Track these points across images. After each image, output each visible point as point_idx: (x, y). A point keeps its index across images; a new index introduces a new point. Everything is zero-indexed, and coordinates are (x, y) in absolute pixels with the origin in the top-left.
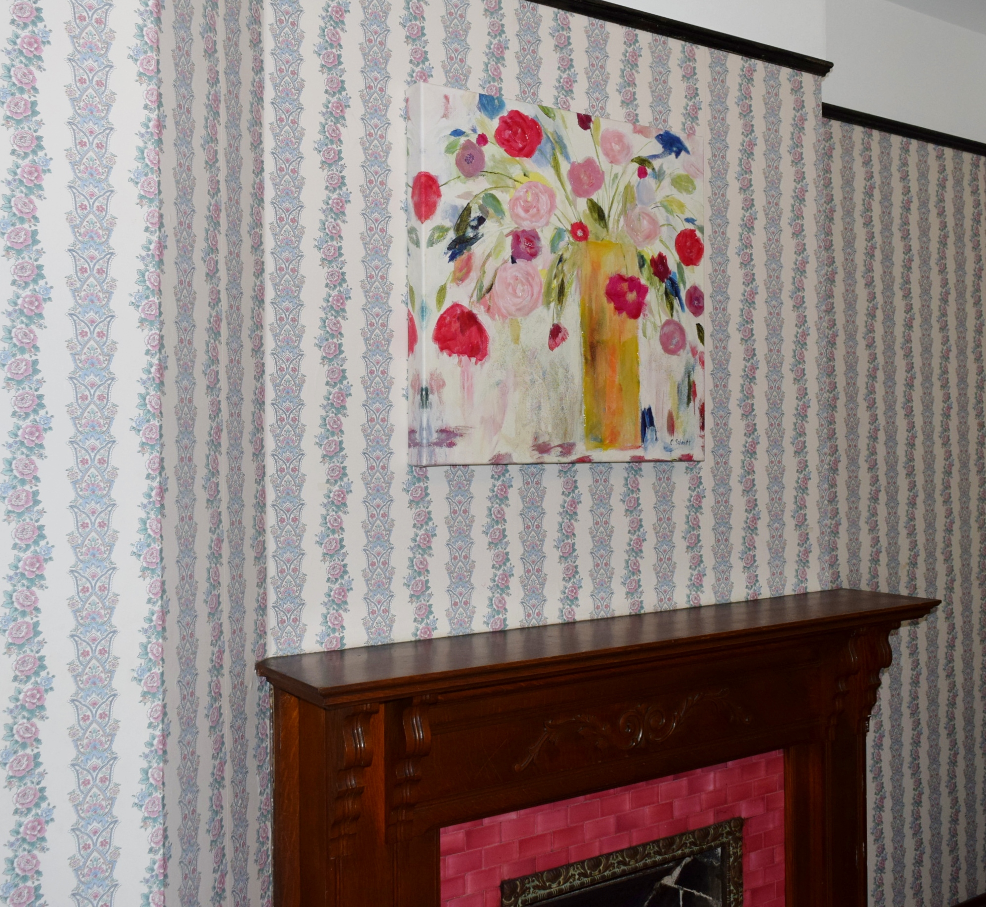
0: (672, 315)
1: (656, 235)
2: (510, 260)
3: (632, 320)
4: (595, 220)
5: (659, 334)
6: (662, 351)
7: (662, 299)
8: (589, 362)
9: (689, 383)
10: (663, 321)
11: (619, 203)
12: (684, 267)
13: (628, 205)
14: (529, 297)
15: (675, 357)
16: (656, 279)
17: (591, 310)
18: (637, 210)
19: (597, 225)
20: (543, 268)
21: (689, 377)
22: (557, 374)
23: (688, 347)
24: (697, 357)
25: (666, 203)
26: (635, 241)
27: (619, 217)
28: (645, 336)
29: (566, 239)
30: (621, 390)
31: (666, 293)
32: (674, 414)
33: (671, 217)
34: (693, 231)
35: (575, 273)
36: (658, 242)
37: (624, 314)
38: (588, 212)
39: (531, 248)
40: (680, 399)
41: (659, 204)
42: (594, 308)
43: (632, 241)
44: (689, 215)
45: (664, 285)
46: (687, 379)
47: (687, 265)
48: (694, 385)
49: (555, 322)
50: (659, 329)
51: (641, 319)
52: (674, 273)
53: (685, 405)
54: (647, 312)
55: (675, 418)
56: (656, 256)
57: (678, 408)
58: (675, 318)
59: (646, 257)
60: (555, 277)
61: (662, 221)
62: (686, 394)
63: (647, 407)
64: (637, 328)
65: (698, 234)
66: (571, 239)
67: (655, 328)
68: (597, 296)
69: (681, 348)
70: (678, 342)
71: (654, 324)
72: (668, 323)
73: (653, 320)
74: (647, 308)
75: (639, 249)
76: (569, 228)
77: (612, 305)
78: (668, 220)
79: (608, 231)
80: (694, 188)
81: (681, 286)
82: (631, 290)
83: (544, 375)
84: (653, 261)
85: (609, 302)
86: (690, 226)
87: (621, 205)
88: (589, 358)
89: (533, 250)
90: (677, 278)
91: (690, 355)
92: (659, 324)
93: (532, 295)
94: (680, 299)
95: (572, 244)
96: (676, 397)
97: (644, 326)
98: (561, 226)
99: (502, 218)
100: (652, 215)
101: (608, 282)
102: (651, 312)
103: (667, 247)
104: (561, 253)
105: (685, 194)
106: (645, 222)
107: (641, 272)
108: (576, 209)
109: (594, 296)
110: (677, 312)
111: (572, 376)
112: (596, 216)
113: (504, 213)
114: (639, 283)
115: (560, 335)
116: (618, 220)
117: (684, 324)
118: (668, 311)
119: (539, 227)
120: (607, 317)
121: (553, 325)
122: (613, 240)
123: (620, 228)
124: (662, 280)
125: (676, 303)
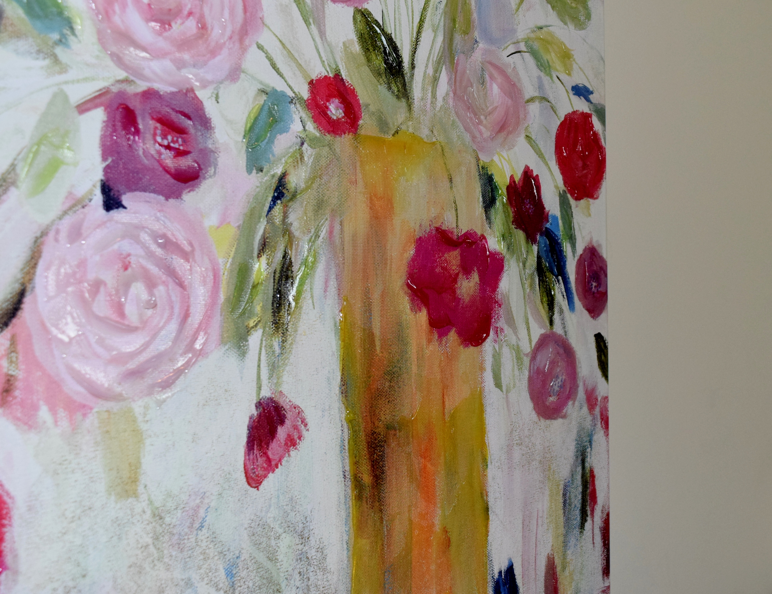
0: (551, 322)
1: (518, 124)
2: (98, 198)
3: (472, 349)
4: (378, 74)
5: (526, 373)
6: (534, 415)
7: (532, 286)
8: (367, 493)
9: (583, 476)
10: (535, 340)
11: (435, 31)
12: (572, 202)
13: (458, 38)
14: (173, 326)
15: (558, 423)
16: (520, 235)
17: (369, 337)
18: (478, 56)
19: (383, 89)
20: (223, 221)
21: (583, 462)
22: (272, 558)
23: (581, 394)
24: (597, 410)
25: (536, 45)
26: (474, 138)
27: (437, 71)
28: (498, 385)
29: (296, 127)
30: (447, 543)
31: (540, 270)
32: (558, 562)
33: (546, 79)
34: (586, 117)
35: (323, 233)
36: (521, 140)
37: (453, 336)
38: (357, 48)
39: (180, 153)
40: (568, 520)
41: (522, 47)
42: (377, 332)
43: (467, 137)
44: (579, 80)
45: (535, 248)
46: (579, 469)
47: (578, 199)
48: (593, 476)
49: (266, 393)
50: (526, 361)
51: (488, 345)
52: (555, 218)
53: (577, 531)
54: (501, 323)
55: (559, 569)
56: (518, 177)
57: (565, 544)
58: (558, 329)
59: (497, 179)
60: (264, 246)
61: (529, 91)
62: (579, 506)
63: (504, 567)
64: (482, 369)
65: (595, 121)
66: (311, 126)
67: (519, 359)
68: (383, 295)
69: (568, 397)
70: (562, 386)
71: (517, 350)
72: (543, 342)
73: (513, 340)
74: (502, 311)
75: (484, 159)
76: (305, 94)
77: (423, 316)
78: (541, 87)
79: (410, 106)
80: (588, 16)
81: (567, 248)
82: (467, 271)
83: (230, 574)
84: (512, 188)
85: (415, 309)
86: (581, 106)
87: (440, 39)
88: (367, 479)
89: (186, 162)
90: (560, 231)
91: (585, 409)
92: (527, 348)
93: (186, 315)
94: (566, 282)
95: (314, 142)
96: (562, 519)
97: (497, 357)
98: (280, 86)
99: (62, 41)
100: (509, 71)
101: (411, 252)
102: (511, 321)
103: (540, 155)
104: (279, 171)
105: (571, 27)
106: (495, 89)
107: (488, 218)
108: (322, 34)
109: (376, 296)
110: (561, 312)
111: (321, 550)
112: (379, 62)
113: (69, 24)
114: (484, 249)
115: (282, 432)
116: (435, 80)
117: (574, 341)
118: (543, 312)
119: (205, 85)
120: (412, 350)
121: (259, 404)
122: (424, 133)
123: (440, 102)
124: (531, 238)
125: (558, 291)
